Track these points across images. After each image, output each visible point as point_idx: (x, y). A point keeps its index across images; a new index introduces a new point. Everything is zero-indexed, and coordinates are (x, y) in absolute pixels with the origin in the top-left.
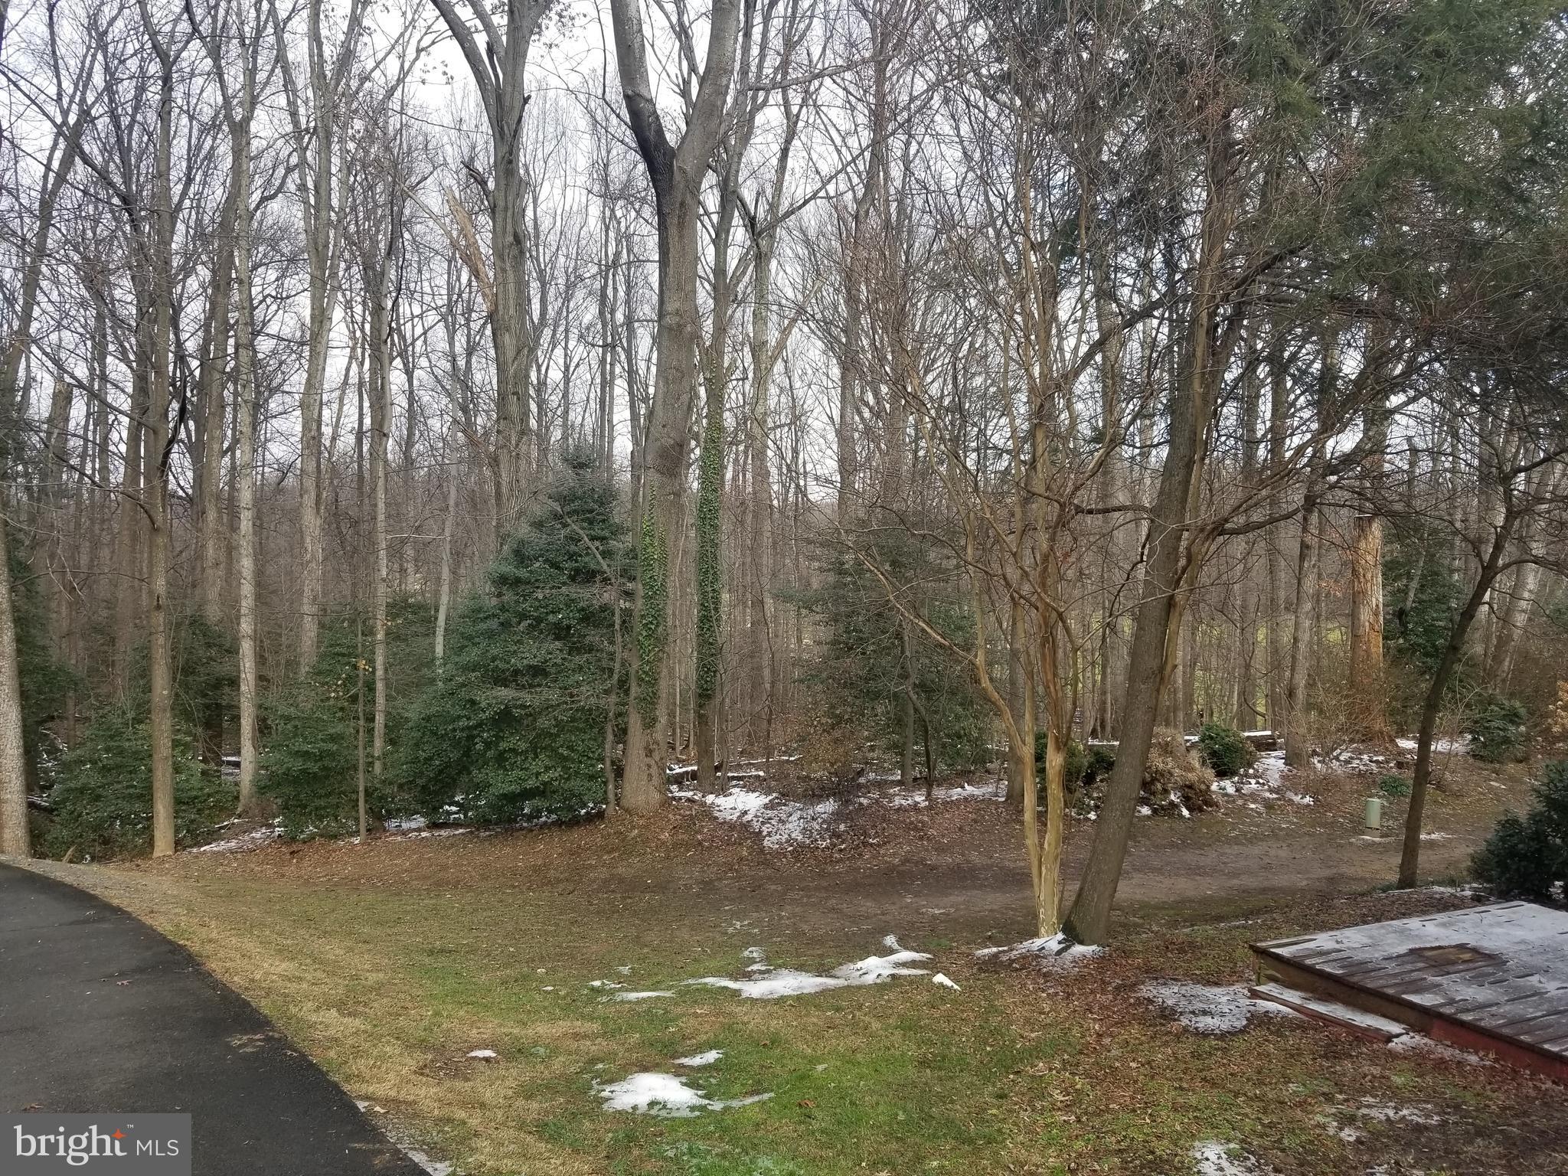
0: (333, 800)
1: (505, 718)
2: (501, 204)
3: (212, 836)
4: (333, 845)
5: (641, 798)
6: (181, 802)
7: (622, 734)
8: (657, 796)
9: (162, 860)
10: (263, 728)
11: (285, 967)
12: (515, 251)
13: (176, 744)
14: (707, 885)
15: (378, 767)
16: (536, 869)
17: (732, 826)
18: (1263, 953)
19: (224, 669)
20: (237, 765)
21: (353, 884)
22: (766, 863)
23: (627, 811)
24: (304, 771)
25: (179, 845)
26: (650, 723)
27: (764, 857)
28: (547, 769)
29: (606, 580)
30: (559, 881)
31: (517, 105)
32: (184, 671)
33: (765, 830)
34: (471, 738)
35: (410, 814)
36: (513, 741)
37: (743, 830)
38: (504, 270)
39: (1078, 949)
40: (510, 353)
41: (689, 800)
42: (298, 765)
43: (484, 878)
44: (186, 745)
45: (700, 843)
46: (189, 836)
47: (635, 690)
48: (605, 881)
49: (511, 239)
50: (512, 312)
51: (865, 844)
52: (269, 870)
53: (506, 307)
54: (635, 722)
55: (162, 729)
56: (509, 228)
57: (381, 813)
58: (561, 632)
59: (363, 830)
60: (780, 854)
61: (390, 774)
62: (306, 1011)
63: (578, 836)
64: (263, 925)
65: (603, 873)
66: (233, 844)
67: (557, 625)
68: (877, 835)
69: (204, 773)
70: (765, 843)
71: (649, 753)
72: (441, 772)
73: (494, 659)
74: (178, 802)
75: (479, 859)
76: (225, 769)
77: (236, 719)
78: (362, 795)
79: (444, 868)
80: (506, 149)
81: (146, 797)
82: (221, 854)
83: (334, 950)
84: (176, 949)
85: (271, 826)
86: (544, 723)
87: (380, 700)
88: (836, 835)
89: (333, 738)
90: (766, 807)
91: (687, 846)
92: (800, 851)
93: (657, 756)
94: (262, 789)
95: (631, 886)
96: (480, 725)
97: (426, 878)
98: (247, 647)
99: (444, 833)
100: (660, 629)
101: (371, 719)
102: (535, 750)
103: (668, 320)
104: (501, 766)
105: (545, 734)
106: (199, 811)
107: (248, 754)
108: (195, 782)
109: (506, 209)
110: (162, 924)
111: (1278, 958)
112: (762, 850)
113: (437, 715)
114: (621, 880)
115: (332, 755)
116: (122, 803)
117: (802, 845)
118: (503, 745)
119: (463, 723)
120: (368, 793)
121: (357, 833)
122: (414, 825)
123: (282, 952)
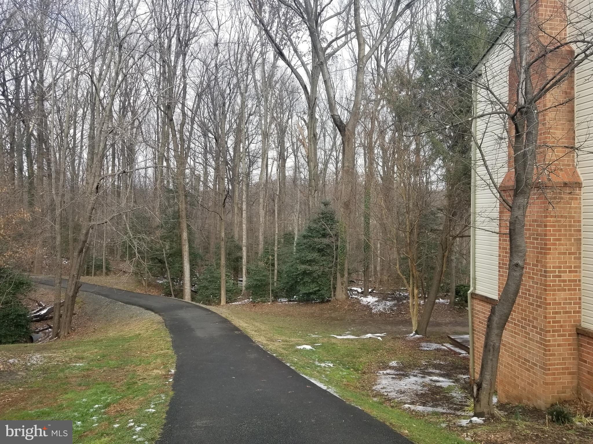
0: (264, 292)
1: (305, 273)
2: (310, 126)
3: (235, 301)
4: (264, 304)
5: (340, 297)
6: (228, 291)
7: (335, 278)
8: (345, 296)
9: (223, 306)
10: (248, 272)
11: (246, 325)
12: (314, 139)
13: (226, 275)
14: (353, 321)
15: (275, 284)
16: (312, 313)
17: (365, 306)
18: (449, 337)
19: (239, 254)
20: (242, 281)
21: (267, 314)
22: (371, 316)
23: (337, 300)
24: (257, 284)
25: (227, 302)
26: (342, 276)
27: (371, 315)
28: (315, 287)
29: (331, 237)
30: (316, 316)
31: (314, 99)
32: (229, 254)
33: (373, 307)
34: (297, 278)
35: (283, 297)
36: (306, 279)
37: (368, 307)
38: (311, 145)
39: (417, 336)
40: (312, 168)
41: (356, 298)
42: (255, 283)
43: (299, 314)
44: (229, 276)
45: (355, 310)
46: (229, 300)
47: (339, 267)
48: (328, 318)
49: (313, 136)
50: (313, 156)
51: (400, 313)
52: (248, 309)
53: (311, 155)
54: (338, 275)
55: (223, 271)
56: (312, 133)
57: (276, 297)
58: (320, 251)
59: (271, 301)
60: (376, 314)
61: (279, 286)
62: (249, 331)
63: (324, 306)
64: (243, 319)
65: (328, 315)
66: (240, 303)
67: (319, 249)
68: (405, 311)
69: (233, 284)
70: (373, 311)
71: (342, 284)
72: (291, 286)
73: (303, 257)
74: (227, 291)
75: (298, 310)
76: (239, 282)
77: (242, 269)
78: (271, 291)
79: (289, 311)
80: (311, 111)
81: (219, 289)
82: (237, 305)
83: (257, 324)
84: (226, 319)
85: (249, 299)
86: (315, 275)
87: (276, 266)
88: (392, 310)
89: (264, 276)
90: (376, 301)
91: (352, 310)
92: (381, 314)
93: (344, 285)
94: (247, 288)
95: (333, 319)
96: (299, 274)
97: (284, 314)
98: (244, 249)
99: (291, 303)
100: (345, 251)
101: (273, 270)
102: (313, 282)
103: (345, 169)
104: (304, 286)
105: (314, 278)
106: (232, 294)
107: (244, 279)
108: (231, 286)
109: (311, 128)
110: (223, 316)
111: (451, 338)
112: (371, 313)
113: (289, 271)
114: (332, 317)
115: (264, 280)
116: (214, 291)
117: (382, 312)
118: (304, 280)
119: (295, 274)
120: (272, 291)
121: (269, 302)
122: (285, 300)
123: (246, 323)
